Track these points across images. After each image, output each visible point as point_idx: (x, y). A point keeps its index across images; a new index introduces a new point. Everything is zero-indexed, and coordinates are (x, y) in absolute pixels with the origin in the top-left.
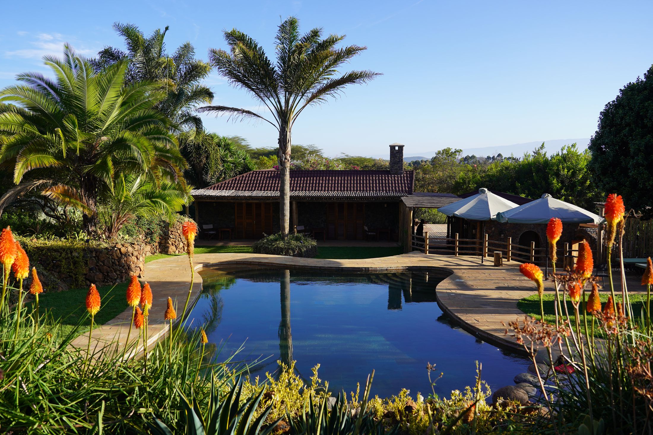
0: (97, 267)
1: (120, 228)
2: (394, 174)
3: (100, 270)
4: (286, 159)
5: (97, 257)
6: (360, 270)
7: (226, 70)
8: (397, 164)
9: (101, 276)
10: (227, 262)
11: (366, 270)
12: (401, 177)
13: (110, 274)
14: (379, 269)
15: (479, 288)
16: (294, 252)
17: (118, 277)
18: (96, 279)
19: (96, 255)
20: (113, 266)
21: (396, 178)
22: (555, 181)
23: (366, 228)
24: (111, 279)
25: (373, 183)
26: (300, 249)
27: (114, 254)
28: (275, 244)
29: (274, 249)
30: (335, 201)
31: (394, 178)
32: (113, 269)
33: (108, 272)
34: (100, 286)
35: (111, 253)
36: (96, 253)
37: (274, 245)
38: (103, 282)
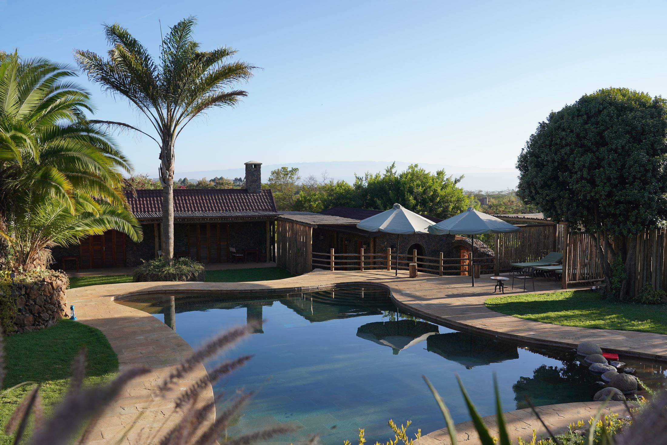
0: (27, 307)
1: (35, 257)
2: (253, 193)
3: (31, 312)
4: (170, 176)
5: (27, 295)
6: (292, 290)
7: (97, 75)
8: (255, 182)
9: (31, 318)
10: (137, 292)
11: (298, 290)
12: (260, 196)
13: (42, 315)
14: (310, 288)
15: (433, 297)
16: (187, 277)
17: (50, 318)
18: (26, 322)
19: (26, 292)
20: (45, 304)
21: (256, 197)
22: (411, 198)
23: (233, 250)
24: (44, 320)
25: (234, 203)
26: (193, 274)
27: (47, 289)
28: (165, 270)
29: (165, 276)
30: (208, 221)
31: (254, 197)
32: (45, 308)
33: (39, 313)
34: (31, 331)
35: (43, 289)
36: (26, 289)
37: (164, 272)
38: (34, 325)
